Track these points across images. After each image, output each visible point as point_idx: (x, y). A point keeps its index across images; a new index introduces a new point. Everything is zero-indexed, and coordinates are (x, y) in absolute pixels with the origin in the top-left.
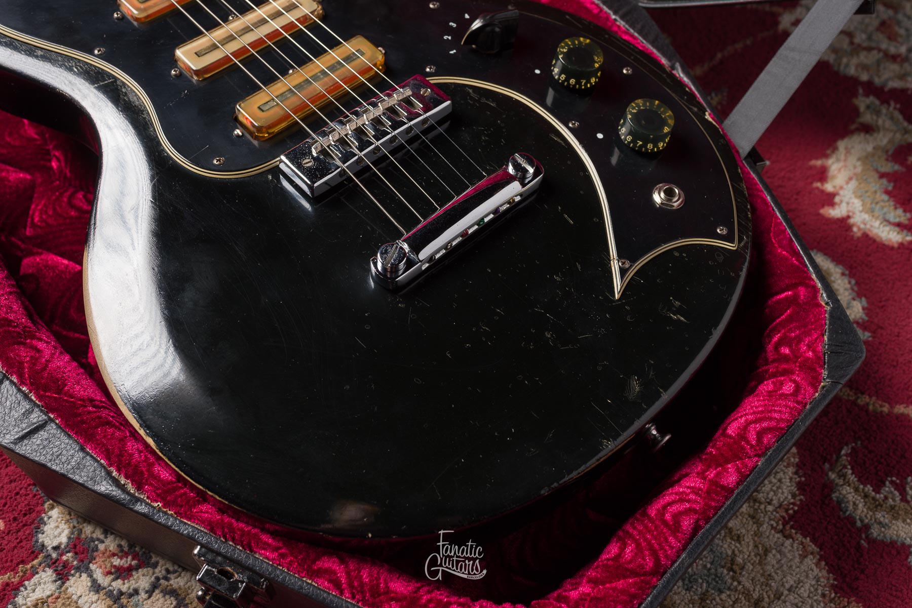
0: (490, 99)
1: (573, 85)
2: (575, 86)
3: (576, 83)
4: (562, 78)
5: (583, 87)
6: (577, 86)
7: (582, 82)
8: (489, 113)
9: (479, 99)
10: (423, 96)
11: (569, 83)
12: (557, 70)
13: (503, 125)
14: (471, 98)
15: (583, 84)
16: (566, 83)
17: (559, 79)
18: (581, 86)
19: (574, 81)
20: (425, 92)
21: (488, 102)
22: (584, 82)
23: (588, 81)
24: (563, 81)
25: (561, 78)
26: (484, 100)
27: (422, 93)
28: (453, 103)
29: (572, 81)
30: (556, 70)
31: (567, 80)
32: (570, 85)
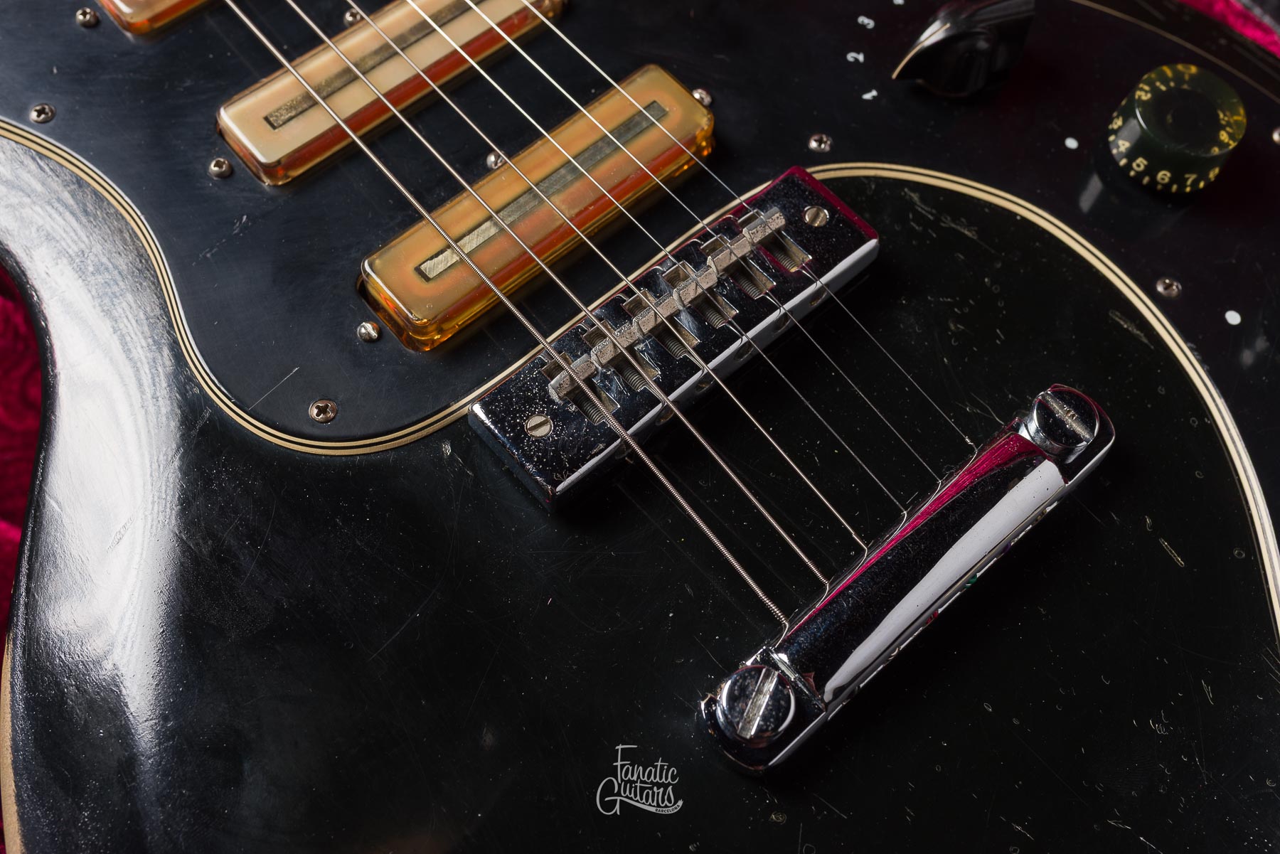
0: (963, 220)
1: (1163, 185)
2: (1168, 186)
3: (1172, 181)
4: (1138, 166)
5: (1188, 189)
6: (1175, 187)
7: (1188, 179)
8: (962, 257)
9: (938, 220)
10: (809, 226)
11: (1154, 181)
12: (1127, 145)
13: (996, 289)
14: (920, 218)
15: (1189, 182)
16: (1146, 180)
17: (1129, 167)
18: (1182, 184)
19: (1169, 174)
20: (816, 217)
21: (959, 228)
22: (1191, 178)
23: (1203, 175)
24: (1140, 175)
25: (1134, 165)
26: (947, 222)
27: (807, 219)
28: (880, 242)
29: (1164, 176)
30: (1123, 145)
31: (1151, 171)
32: (1157, 183)
